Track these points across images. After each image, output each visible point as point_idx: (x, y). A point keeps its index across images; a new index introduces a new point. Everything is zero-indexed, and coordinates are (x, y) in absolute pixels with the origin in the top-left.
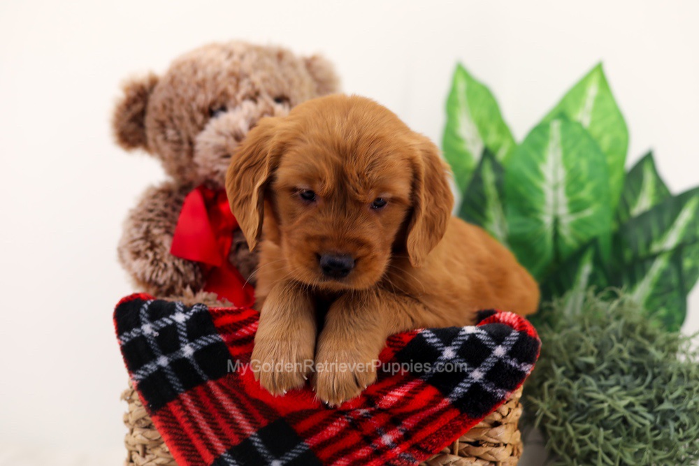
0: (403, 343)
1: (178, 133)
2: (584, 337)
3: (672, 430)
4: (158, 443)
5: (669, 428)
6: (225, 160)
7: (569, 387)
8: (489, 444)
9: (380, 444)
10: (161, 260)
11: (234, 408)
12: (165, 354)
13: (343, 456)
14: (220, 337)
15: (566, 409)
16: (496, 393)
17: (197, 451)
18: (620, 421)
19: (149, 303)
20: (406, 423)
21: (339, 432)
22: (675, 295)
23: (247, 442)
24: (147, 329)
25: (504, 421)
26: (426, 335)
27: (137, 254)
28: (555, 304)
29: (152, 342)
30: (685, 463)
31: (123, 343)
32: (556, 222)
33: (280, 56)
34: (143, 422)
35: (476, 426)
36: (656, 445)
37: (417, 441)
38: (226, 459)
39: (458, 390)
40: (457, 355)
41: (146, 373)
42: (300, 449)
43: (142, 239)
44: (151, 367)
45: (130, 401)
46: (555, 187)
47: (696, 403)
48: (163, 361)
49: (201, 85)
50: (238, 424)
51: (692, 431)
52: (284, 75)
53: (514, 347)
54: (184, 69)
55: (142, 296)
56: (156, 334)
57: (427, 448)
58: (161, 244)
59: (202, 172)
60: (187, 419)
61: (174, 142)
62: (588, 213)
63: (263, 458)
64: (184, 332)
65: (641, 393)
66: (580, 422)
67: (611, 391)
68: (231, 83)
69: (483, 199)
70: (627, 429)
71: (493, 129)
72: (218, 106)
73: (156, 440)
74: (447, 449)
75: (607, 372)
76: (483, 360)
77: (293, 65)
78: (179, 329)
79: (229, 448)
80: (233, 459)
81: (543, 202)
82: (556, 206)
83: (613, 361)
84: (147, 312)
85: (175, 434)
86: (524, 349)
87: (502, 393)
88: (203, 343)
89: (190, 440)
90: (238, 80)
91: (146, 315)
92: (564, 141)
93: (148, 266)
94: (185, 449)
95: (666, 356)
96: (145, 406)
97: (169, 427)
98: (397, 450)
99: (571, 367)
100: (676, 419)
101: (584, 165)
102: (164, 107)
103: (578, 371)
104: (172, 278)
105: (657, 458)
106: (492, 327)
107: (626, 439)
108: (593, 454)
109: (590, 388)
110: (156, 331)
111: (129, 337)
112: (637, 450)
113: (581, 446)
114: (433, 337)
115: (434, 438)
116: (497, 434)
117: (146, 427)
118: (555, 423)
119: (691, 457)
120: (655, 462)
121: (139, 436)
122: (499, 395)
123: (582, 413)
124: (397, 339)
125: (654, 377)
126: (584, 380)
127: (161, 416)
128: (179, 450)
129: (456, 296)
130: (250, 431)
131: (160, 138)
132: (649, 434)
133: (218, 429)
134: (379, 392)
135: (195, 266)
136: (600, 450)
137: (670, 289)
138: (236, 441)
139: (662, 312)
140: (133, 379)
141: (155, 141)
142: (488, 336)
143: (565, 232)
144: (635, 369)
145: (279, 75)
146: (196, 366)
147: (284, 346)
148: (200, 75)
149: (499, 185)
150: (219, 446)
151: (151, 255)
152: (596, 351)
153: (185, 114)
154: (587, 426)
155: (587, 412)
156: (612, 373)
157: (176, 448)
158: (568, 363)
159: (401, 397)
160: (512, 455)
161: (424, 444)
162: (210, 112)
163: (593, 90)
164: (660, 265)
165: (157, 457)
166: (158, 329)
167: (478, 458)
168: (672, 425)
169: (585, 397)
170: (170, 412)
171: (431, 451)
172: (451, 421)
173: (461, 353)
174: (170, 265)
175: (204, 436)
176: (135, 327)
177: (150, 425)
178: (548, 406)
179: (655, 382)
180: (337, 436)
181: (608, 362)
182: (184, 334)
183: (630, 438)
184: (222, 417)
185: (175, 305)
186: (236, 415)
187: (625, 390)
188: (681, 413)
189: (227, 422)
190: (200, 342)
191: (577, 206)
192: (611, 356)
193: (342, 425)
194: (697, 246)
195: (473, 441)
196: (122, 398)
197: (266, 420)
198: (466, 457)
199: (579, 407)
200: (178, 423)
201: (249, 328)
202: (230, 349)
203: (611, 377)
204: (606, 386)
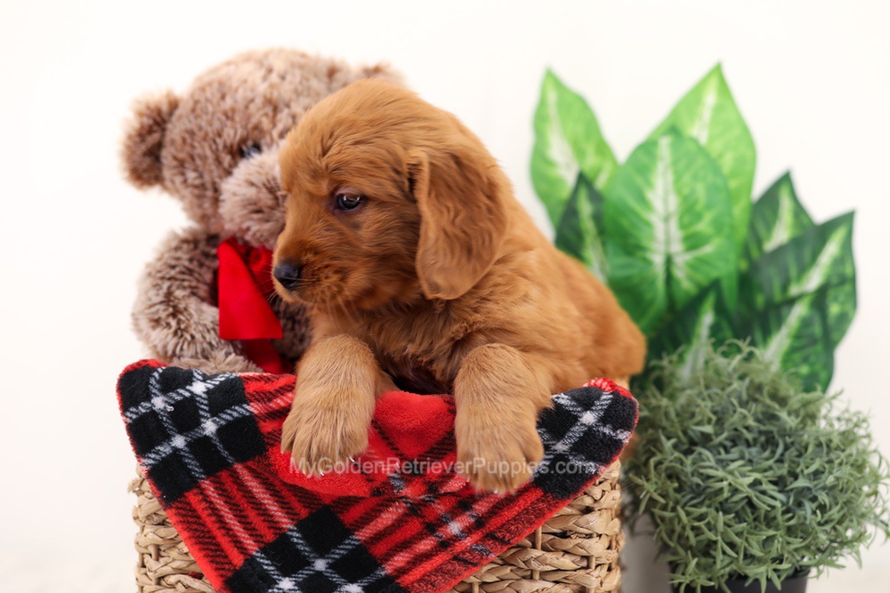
1: (201, 176)
2: (699, 401)
3: (809, 512)
4: (174, 543)
5: (805, 510)
6: (256, 216)
7: (682, 463)
8: (579, 534)
9: (447, 534)
10: (186, 330)
11: (268, 496)
12: (181, 432)
13: (401, 551)
15: (678, 490)
17: (222, 551)
18: (745, 501)
19: (160, 371)
20: (477, 507)
21: (396, 520)
22: (819, 348)
23: (283, 538)
24: (159, 402)
25: (597, 506)
27: (156, 322)
28: (665, 362)
29: (164, 418)
30: (827, 553)
31: (129, 421)
32: (669, 261)
34: (156, 518)
36: (790, 531)
37: (492, 529)
38: (258, 559)
41: (158, 457)
42: (349, 544)
43: (162, 303)
44: (165, 449)
45: (140, 493)
46: (667, 219)
47: (837, 479)
48: (179, 441)
49: (229, 116)
50: (272, 516)
51: (835, 513)
53: (607, 411)
54: (209, 94)
55: (151, 363)
56: (170, 409)
57: (504, 537)
58: (186, 309)
60: (210, 511)
61: (195, 187)
62: (708, 250)
64: (205, 404)
65: (770, 468)
66: (694, 506)
67: (733, 466)
68: (267, 115)
69: (579, 235)
70: (753, 513)
71: (590, 149)
72: (250, 143)
73: (171, 539)
74: (528, 543)
75: (728, 444)
76: (568, 430)
78: (199, 402)
79: (262, 545)
80: (267, 560)
81: (652, 238)
83: (736, 430)
84: (158, 382)
85: (196, 530)
86: (620, 413)
88: (228, 417)
89: (214, 538)
91: (157, 386)
92: (675, 162)
93: (170, 336)
94: (208, 549)
95: (802, 423)
96: (158, 498)
97: (188, 522)
98: (468, 542)
99: (684, 439)
100: (814, 499)
101: (701, 191)
102: (184, 141)
103: (693, 443)
105: (792, 547)
106: (576, 391)
107: (753, 525)
108: (712, 544)
109: (707, 464)
110: (171, 405)
111: (136, 414)
112: (765, 537)
113: (696, 535)
115: (512, 525)
116: (588, 523)
117: (159, 524)
119: (835, 545)
120: (789, 552)
123: (699, 495)
125: (787, 448)
126: (700, 454)
127: (178, 508)
128: (200, 550)
130: (287, 524)
131: (178, 180)
132: (780, 519)
133: (248, 523)
136: (719, 538)
137: (814, 341)
138: (270, 537)
139: (804, 370)
140: (143, 464)
141: (172, 181)
142: (571, 400)
143: (680, 273)
144: (763, 439)
146: (220, 447)
148: (229, 102)
149: (597, 218)
150: (249, 544)
151: (173, 323)
152: (714, 418)
153: (209, 152)
154: (703, 510)
155: (702, 493)
156: (735, 444)
157: (197, 547)
158: (680, 434)
160: (609, 548)
161: (501, 532)
162: (239, 152)
163: (710, 98)
164: (800, 311)
165: (174, 560)
166: (173, 402)
167: (566, 552)
168: (809, 506)
169: (700, 475)
170: (189, 504)
172: (532, 504)
175: (231, 533)
176: (144, 401)
177: (164, 521)
178: (655, 487)
179: (787, 454)
180: (393, 525)
181: (729, 431)
182: (205, 407)
183: (757, 523)
184: (252, 508)
185: (192, 373)
186: (269, 505)
187: (752, 465)
188: (820, 491)
189: (259, 514)
190: (224, 416)
191: (693, 242)
192: (732, 424)
193: (400, 511)
194: (847, 288)
195: (558, 531)
196: (129, 490)
197: (307, 510)
198: (551, 551)
199: (694, 487)
200: (199, 517)
201: (284, 398)
202: (262, 423)
203: (734, 450)
204: (727, 460)
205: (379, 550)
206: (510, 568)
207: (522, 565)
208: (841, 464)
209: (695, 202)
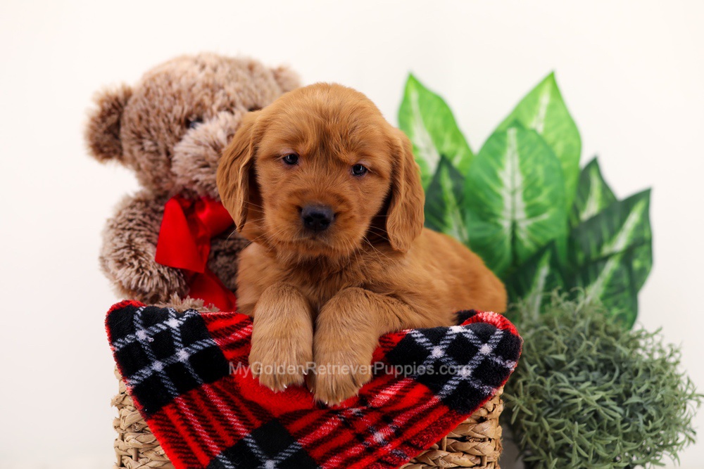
0: (392, 343)
1: (156, 144)
2: (552, 334)
3: (641, 422)
4: (151, 447)
5: (638, 421)
6: (203, 170)
7: (542, 383)
8: (475, 439)
9: (372, 442)
10: (146, 268)
11: (228, 410)
12: (159, 359)
13: (335, 455)
14: (214, 342)
15: (539, 405)
16: (483, 390)
17: (192, 453)
18: (593, 413)
19: (142, 309)
20: (396, 421)
21: (332, 431)
22: (626, 294)
23: (241, 443)
24: (141, 335)
25: (489, 417)
26: (415, 336)
27: (121, 263)
28: (520, 305)
29: (146, 347)
30: (652, 454)
31: (117, 349)
32: (514, 226)
33: (251, 68)
34: (137, 427)
35: (464, 422)
36: (626, 437)
37: (408, 438)
38: (221, 460)
39: (447, 387)
40: (445, 353)
41: (140, 378)
42: (293, 448)
43: (125, 247)
44: (146, 372)
45: (121, 406)
46: (513, 193)
47: (662, 396)
48: (158, 366)
49: (177, 97)
50: (233, 425)
51: (659, 423)
52: (257, 87)
53: (499, 344)
54: (158, 81)
55: (132, 303)
56: (151, 340)
57: (418, 444)
58: (144, 252)
59: (179, 181)
60: (183, 422)
61: (151, 152)
62: (545, 217)
63: (258, 458)
64: (179, 337)
65: (610, 388)
66: (553, 417)
67: (583, 386)
68: (207, 94)
69: (442, 204)
70: (598, 423)
71: (447, 137)
72: (195, 116)
73: (150, 444)
74: (436, 446)
75: (576, 369)
76: (471, 359)
77: (263, 76)
78: (174, 334)
79: (224, 449)
80: (228, 460)
81: (502, 207)
82: (514, 211)
83: (582, 358)
84: (140, 318)
85: (172, 437)
86: (508, 347)
87: (489, 389)
88: (199, 347)
89: (185, 443)
90: (213, 91)
91: (140, 321)
92: (521, 149)
93: (133, 273)
94: (181, 452)
95: (631, 353)
96: (140, 411)
97: (165, 430)
98: (389, 447)
99: (542, 365)
100: (644, 412)
101: (540, 170)
102: (140, 118)
103: (548, 368)
104: (157, 285)
105: (627, 449)
106: (477, 326)
107: (598, 432)
108: (567, 447)
109: (562, 384)
110: (151, 337)
111: (123, 344)
112: (610, 442)
113: (556, 440)
114: (422, 337)
115: (425, 434)
116: (483, 429)
117: (139, 432)
118: (529, 418)
119: (657, 448)
121: (132, 440)
122: (486, 391)
123: (556, 409)
124: (387, 340)
125: (621, 373)
126: (556, 377)
127: (157, 419)
128: (175, 452)
129: (437, 297)
130: (244, 433)
131: (136, 149)
132: (619, 427)
133: (213, 431)
134: (371, 391)
135: (179, 273)
136: (575, 443)
137: (622, 289)
138: (230, 442)
139: (615, 312)
140: (129, 384)
141: (131, 152)
142: (473, 335)
143: (523, 235)
144: (602, 365)
145: (252, 86)
146: (191, 371)
147: (283, 343)
148: (175, 87)
149: (457, 191)
150: (214, 448)
151: (136, 263)
152: (566, 348)
153: (162, 124)
154: (561, 420)
155: (560, 406)
156: (581, 369)
158: (539, 361)
159: (393, 395)
160: (495, 449)
161: (415, 440)
162: (187, 123)
163: (545, 99)
164: (612, 266)
165: (151, 460)
166: (153, 334)
167: (465, 453)
168: (642, 418)
169: (557, 392)
170: (165, 416)
171: (422, 447)
172: (440, 418)
173: (448, 351)
174: (155, 272)
175: (199, 439)
176: (130, 334)
177: (143, 429)
178: (523, 402)
179: (622, 376)
180: (330, 435)
181: (577, 359)
182: (179, 339)
183: (601, 431)
184: (217, 419)
185: (168, 311)
186: (230, 417)
187: (596, 386)
188: (649, 406)
189: (222, 424)
190: (195, 346)
191: (534, 211)
192: (580, 354)
193: (335, 424)
194: (645, 248)
195: (460, 436)
196: (112, 404)
197: (260, 422)
198: (454, 452)
199: (553, 402)
200: (174, 427)
201: (242, 332)
202: (225, 352)
203: (581, 373)
204: (577, 382)
205: (317, 453)
206: (421, 466)
207: (432, 463)
208: (664, 385)
209: (536, 180)
